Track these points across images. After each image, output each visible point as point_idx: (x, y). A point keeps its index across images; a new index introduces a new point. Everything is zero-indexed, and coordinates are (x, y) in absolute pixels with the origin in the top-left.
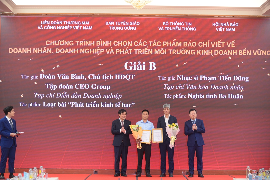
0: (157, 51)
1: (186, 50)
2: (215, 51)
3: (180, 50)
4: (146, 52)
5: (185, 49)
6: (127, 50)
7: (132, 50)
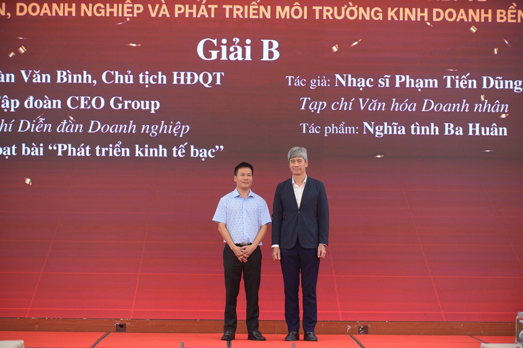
0: (283, 9)
1: (358, 9)
2: (435, 10)
3: (343, 9)
4: (254, 14)
5: (356, 6)
6: (203, 7)
7: (216, 6)
